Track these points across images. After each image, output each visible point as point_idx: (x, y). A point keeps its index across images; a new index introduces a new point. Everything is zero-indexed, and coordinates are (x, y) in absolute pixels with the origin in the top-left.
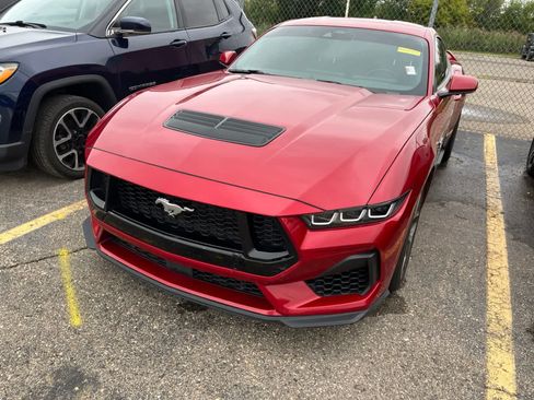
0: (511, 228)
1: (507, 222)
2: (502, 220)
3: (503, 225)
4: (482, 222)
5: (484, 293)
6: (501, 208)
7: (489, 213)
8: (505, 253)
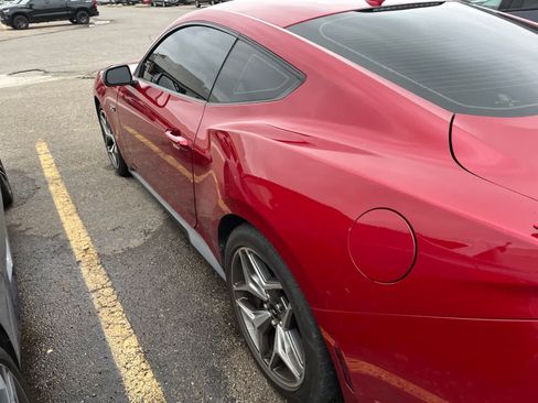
0: (64, 247)
1: (70, 252)
2: (76, 252)
3: (73, 245)
4: (95, 235)
5: (69, 190)
6: (84, 271)
7: (93, 251)
8: (63, 219)
